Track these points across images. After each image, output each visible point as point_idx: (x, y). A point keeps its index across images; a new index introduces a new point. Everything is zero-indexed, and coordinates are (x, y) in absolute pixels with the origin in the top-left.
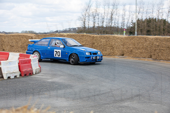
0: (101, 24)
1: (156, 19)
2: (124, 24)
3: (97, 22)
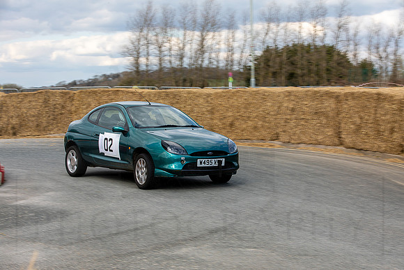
0: (178, 63)
1: (309, 46)
2: (232, 61)
3: (167, 58)
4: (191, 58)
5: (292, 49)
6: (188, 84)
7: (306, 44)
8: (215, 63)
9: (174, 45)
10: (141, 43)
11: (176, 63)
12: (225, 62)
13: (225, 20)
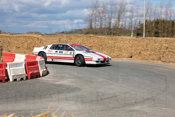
1: (164, 20)
2: (131, 26)
3: (104, 23)
4: (114, 24)
5: (156, 21)
6: (113, 35)
7: (162, 19)
8: (124, 26)
9: (107, 18)
10: (93, 16)
11: (107, 26)
12: (128, 26)
13: (129, 8)
